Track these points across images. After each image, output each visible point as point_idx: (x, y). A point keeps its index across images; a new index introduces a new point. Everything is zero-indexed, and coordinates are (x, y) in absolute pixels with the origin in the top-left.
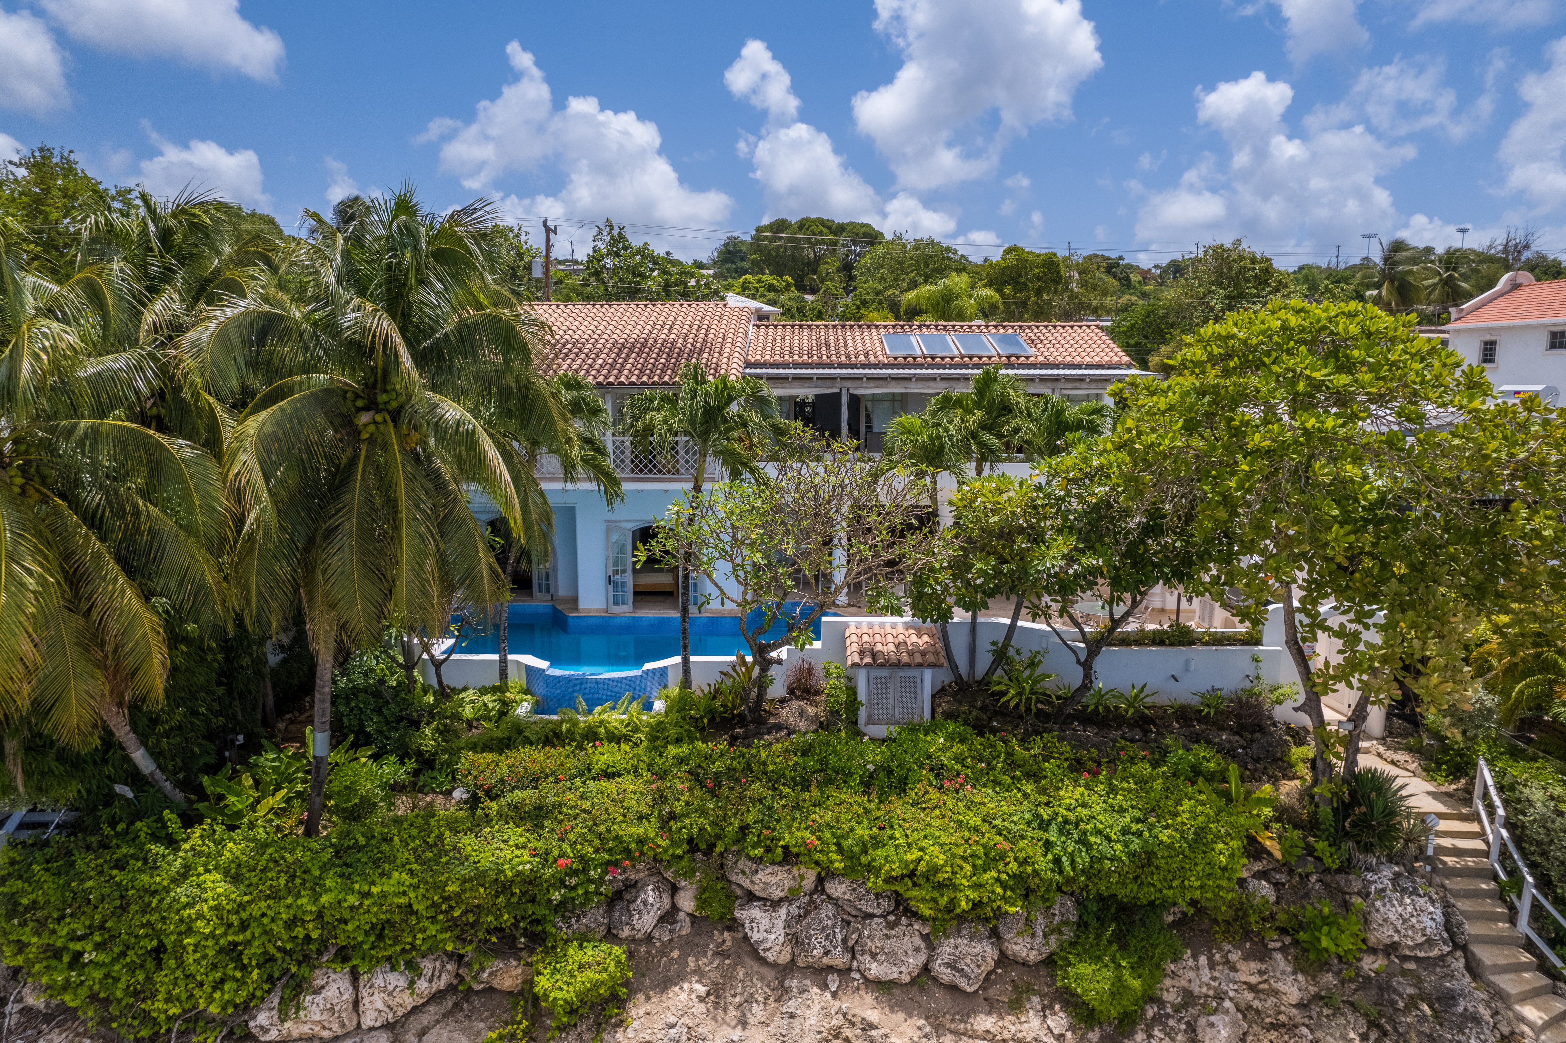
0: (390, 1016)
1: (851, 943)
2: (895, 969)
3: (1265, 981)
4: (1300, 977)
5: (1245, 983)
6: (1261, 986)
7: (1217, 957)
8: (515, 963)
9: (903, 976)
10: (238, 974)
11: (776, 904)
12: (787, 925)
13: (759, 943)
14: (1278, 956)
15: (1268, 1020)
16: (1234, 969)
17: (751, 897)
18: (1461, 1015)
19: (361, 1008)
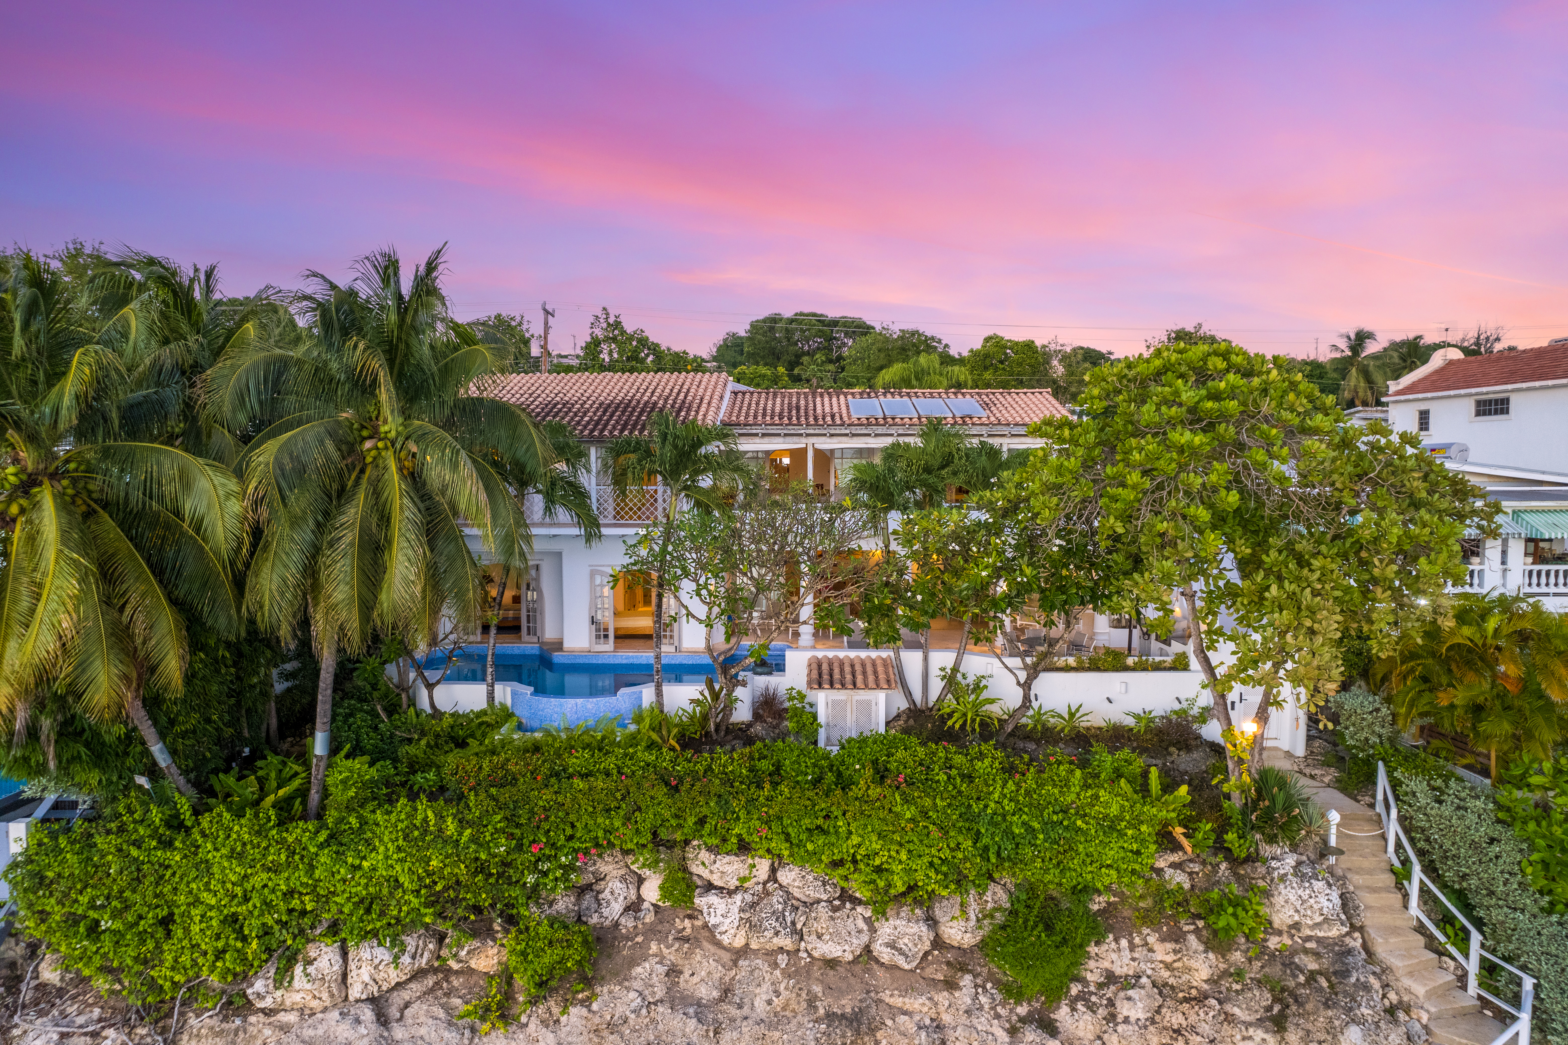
0: (376, 989)
1: (799, 926)
2: (838, 947)
3: (1179, 960)
4: (1211, 955)
5: (1161, 962)
6: (1176, 965)
7: (1137, 940)
8: (491, 943)
9: (846, 954)
10: (239, 945)
11: (731, 893)
12: (742, 910)
13: (715, 926)
14: (1192, 938)
15: (1181, 995)
16: (1151, 950)
17: (709, 887)
18: (1354, 984)
19: (349, 981)
